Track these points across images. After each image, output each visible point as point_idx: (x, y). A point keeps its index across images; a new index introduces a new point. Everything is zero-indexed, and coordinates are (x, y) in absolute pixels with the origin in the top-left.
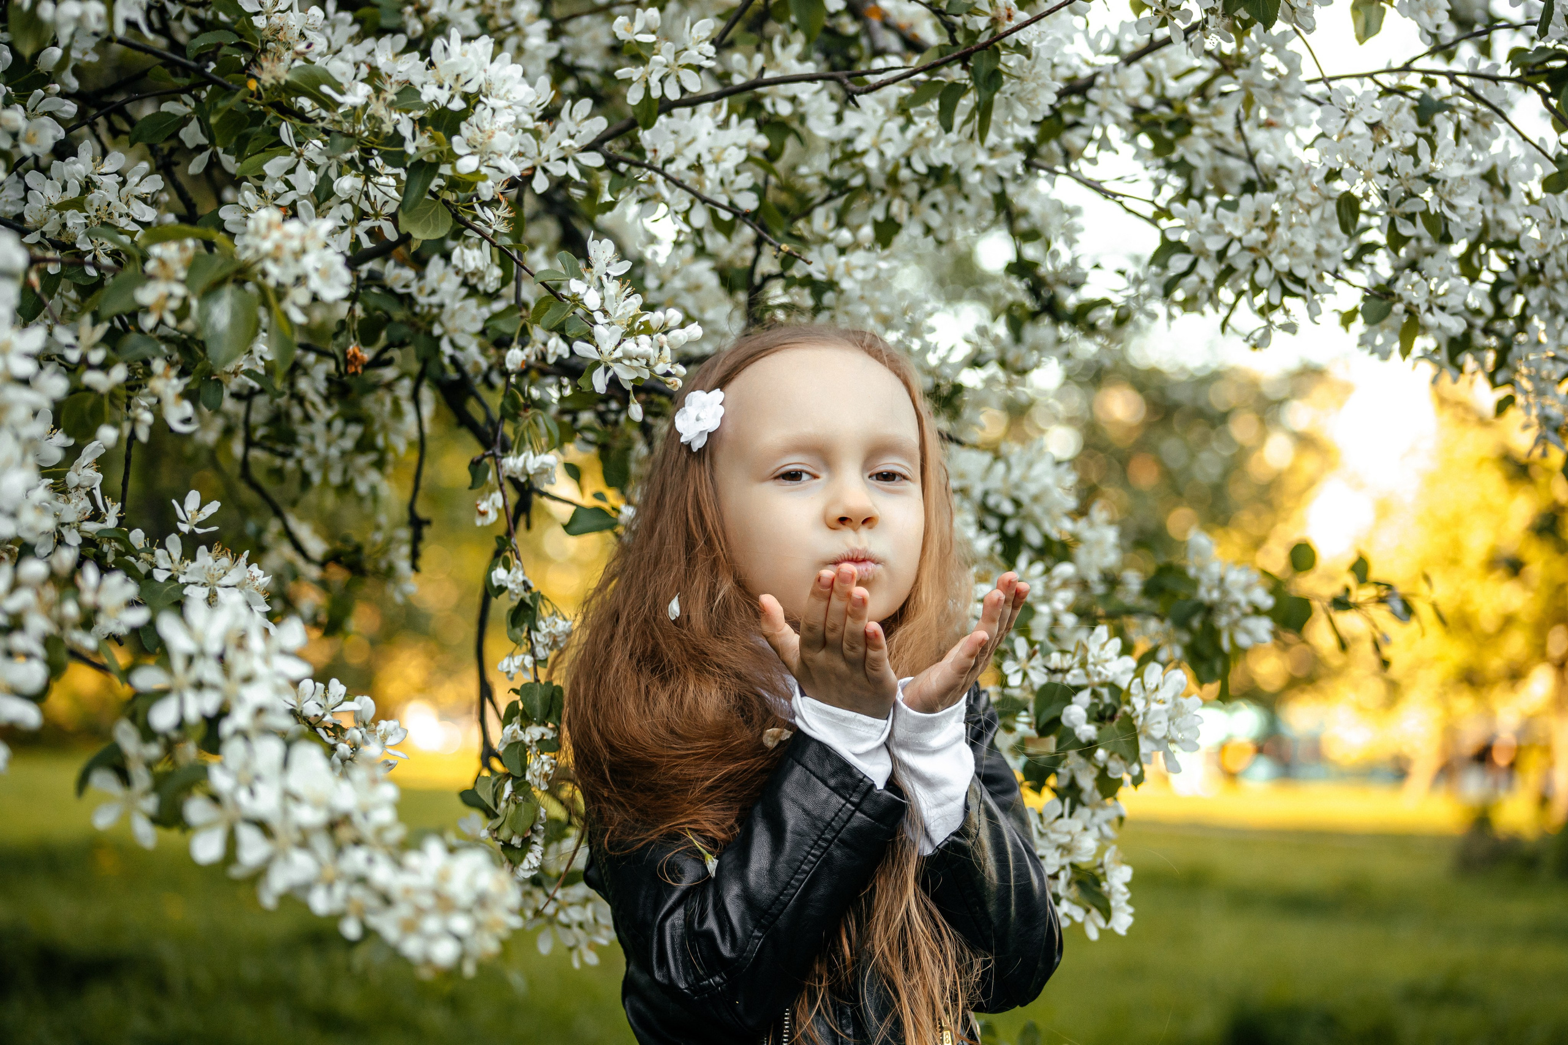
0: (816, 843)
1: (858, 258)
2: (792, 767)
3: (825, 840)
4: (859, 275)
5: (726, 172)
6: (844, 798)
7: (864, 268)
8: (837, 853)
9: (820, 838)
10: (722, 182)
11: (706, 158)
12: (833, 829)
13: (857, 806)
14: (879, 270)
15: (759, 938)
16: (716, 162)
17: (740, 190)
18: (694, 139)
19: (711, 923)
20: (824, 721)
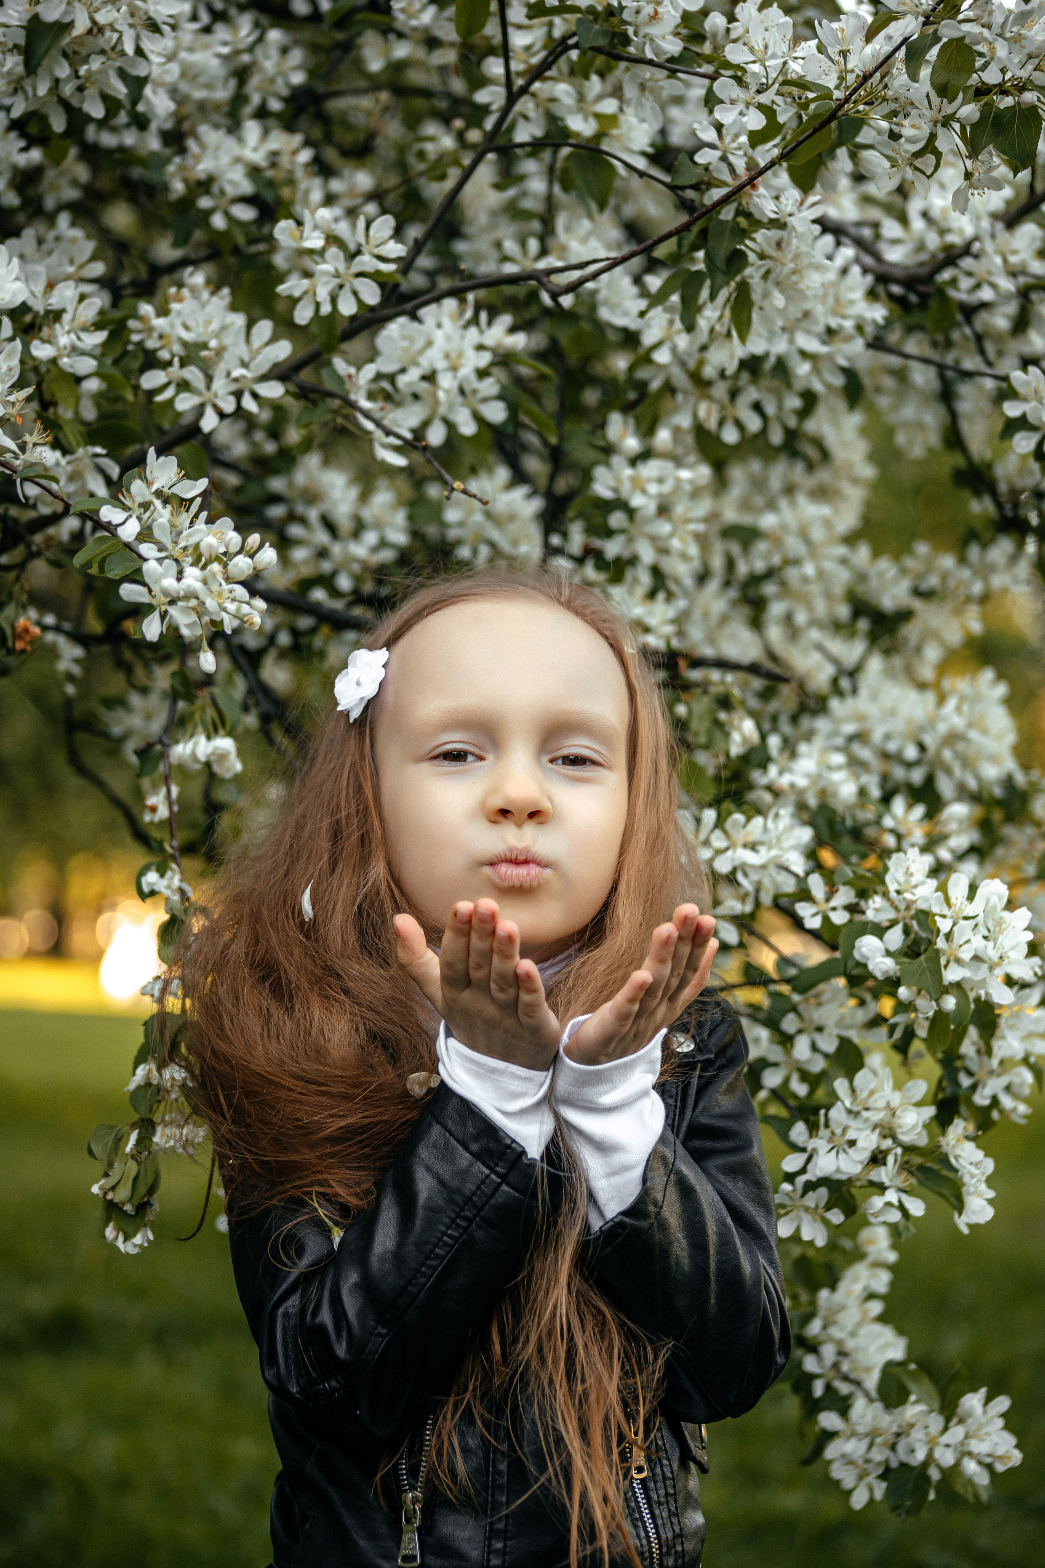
0: (453, 1221)
1: (651, 469)
2: (430, 1126)
3: (465, 1218)
4: (653, 489)
5: (466, 378)
6: (488, 1167)
7: (660, 481)
8: (479, 1234)
9: (458, 1216)
10: (462, 391)
11: (442, 365)
12: (474, 1205)
13: (504, 1178)
14: (678, 480)
15: (383, 1336)
16: (454, 369)
17: (485, 400)
18: (429, 344)
19: (326, 1317)
20: (469, 1071)
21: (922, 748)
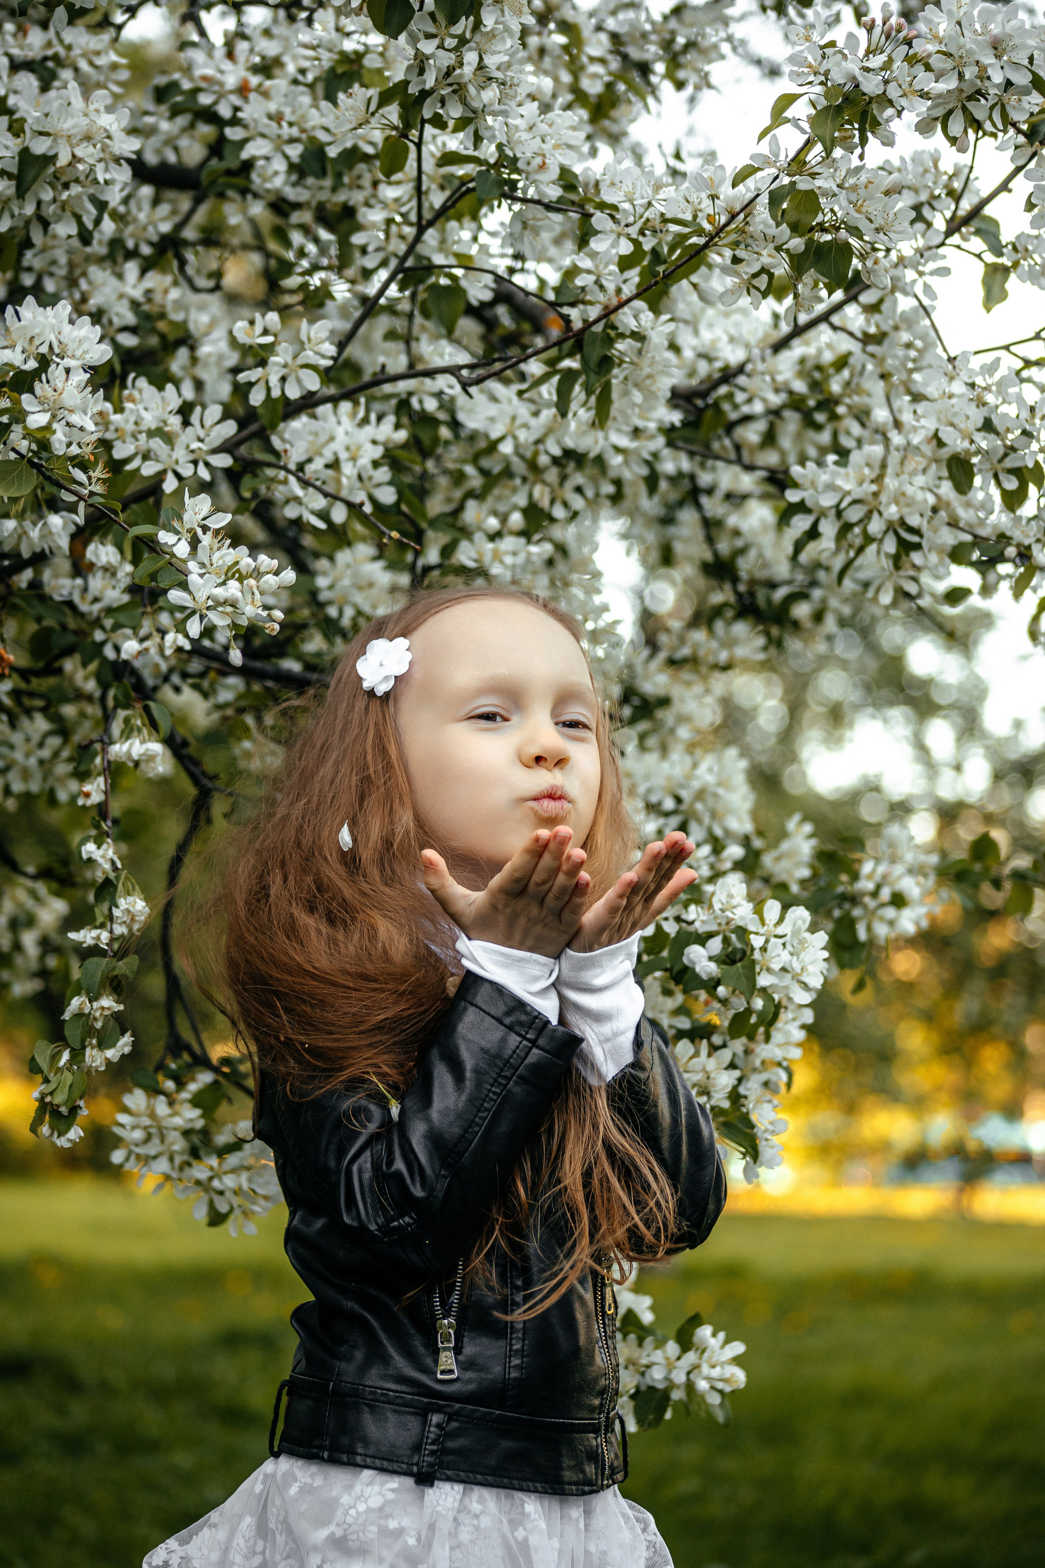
0: (495, 1080)
1: (507, 543)
2: (465, 1009)
3: (505, 1077)
4: (509, 560)
5: (364, 467)
6: (520, 1035)
7: (515, 554)
8: (517, 1090)
9: (499, 1075)
10: (360, 478)
11: (343, 455)
12: (512, 1066)
13: (534, 1042)
14: (530, 554)
15: (445, 1177)
16: (354, 459)
17: (379, 485)
18: (332, 439)
19: (399, 1165)
20: (496, 963)
21: (678, 800)
